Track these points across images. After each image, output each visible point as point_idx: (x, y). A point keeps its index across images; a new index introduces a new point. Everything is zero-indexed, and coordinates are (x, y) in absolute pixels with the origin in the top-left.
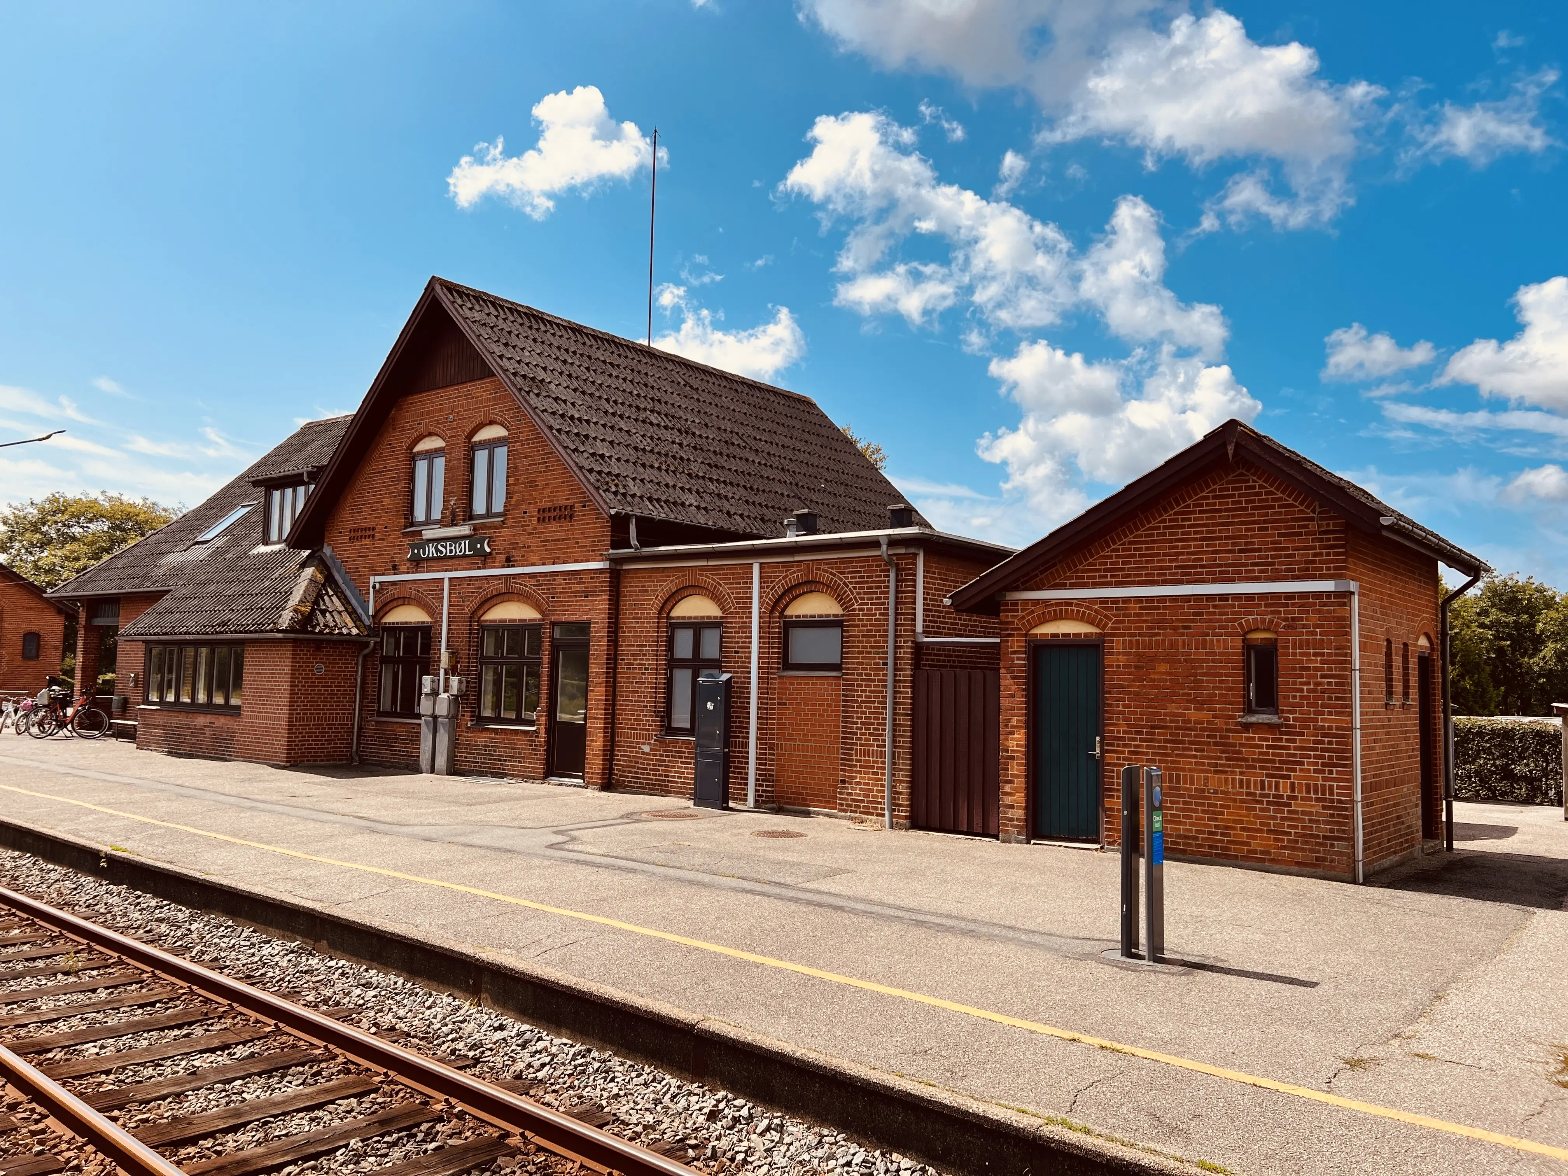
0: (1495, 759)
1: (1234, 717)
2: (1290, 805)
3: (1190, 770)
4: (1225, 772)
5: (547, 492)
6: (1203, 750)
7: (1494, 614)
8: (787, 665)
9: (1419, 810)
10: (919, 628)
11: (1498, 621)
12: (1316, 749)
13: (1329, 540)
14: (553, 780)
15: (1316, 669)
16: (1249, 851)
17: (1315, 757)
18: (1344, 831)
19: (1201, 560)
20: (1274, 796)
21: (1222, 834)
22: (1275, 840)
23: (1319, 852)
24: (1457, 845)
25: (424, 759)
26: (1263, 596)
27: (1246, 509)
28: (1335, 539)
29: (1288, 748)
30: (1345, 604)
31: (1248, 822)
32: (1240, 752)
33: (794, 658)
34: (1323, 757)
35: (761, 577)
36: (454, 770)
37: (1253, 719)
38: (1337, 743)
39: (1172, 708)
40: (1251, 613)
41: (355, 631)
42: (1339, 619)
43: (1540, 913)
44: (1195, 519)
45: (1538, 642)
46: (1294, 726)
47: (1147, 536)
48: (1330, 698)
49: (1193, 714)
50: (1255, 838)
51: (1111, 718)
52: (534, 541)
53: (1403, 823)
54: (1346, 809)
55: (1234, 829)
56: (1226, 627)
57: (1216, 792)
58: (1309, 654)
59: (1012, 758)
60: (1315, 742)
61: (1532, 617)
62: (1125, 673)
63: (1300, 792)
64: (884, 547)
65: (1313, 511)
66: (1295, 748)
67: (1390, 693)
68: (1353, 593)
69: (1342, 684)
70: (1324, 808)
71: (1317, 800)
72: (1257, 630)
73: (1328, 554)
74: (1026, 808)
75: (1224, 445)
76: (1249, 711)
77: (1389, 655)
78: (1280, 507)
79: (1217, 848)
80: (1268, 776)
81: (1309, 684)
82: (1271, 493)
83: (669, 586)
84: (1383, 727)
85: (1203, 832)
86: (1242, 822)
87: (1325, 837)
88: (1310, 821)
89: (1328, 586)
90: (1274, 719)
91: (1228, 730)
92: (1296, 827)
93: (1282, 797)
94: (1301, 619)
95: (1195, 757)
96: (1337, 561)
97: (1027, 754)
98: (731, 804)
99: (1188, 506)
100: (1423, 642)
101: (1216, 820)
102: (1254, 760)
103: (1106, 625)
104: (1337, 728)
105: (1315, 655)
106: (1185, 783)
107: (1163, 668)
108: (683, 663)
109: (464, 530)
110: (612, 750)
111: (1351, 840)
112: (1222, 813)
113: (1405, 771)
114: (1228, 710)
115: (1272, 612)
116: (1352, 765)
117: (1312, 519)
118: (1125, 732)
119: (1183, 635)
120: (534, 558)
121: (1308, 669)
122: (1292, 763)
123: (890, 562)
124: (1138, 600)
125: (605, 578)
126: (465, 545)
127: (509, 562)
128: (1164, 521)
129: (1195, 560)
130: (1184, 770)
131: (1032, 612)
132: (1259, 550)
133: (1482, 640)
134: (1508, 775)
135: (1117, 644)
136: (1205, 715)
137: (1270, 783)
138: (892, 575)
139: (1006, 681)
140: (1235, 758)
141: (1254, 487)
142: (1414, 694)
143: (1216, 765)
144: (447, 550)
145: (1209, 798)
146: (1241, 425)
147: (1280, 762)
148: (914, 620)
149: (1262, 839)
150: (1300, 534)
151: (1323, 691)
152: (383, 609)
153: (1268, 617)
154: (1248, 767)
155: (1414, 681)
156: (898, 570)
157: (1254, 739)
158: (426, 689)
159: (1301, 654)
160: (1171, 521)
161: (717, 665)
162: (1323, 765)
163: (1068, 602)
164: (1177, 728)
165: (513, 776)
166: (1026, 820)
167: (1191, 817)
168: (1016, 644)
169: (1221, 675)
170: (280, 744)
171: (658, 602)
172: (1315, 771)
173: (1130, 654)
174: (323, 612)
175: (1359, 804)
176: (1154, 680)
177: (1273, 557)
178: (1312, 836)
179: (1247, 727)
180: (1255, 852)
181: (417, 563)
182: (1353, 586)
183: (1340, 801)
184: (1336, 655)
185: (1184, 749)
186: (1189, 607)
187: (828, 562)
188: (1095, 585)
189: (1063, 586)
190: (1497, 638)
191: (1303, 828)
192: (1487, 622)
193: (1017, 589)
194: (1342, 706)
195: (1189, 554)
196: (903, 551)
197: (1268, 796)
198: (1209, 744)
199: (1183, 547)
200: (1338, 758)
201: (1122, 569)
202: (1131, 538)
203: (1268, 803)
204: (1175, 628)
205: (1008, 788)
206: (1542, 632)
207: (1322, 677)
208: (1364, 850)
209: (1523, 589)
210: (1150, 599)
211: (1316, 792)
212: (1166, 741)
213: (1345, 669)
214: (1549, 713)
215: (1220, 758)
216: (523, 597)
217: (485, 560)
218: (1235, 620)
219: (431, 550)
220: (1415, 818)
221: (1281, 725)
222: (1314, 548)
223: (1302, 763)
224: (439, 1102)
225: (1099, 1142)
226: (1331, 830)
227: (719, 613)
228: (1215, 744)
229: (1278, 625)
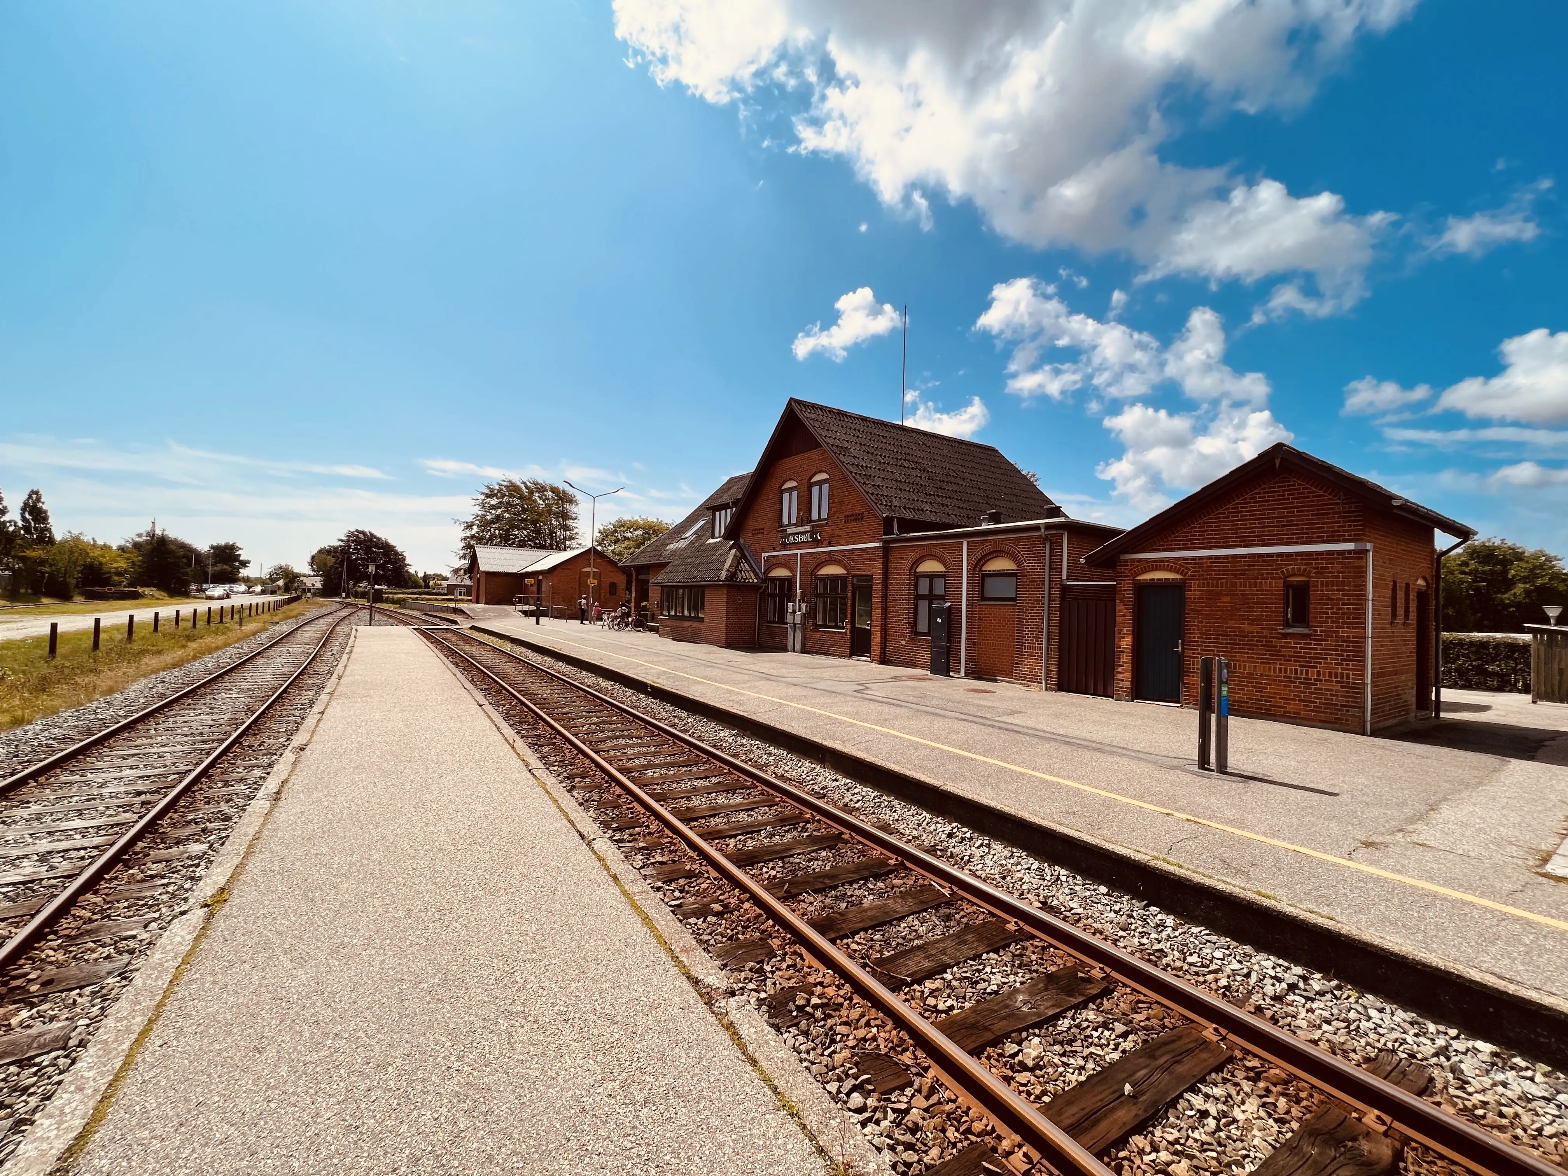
0: (1472, 661)
1: (1276, 629)
2: (1316, 685)
3: (1243, 661)
4: (1269, 663)
5: (850, 506)
6: (1253, 649)
7: (1473, 564)
8: (983, 598)
9: (1414, 691)
10: (1064, 577)
11: (1476, 570)
12: (1337, 650)
13: (1350, 517)
14: (854, 657)
15: (1338, 599)
16: (1285, 712)
17: (1336, 655)
18: (1357, 702)
19: (1255, 532)
20: (1305, 679)
21: (1266, 701)
22: (1304, 706)
23: (1337, 714)
24: (1443, 715)
25: (790, 647)
26: (1298, 554)
27: (1288, 499)
28: (1355, 516)
29: (1316, 649)
30: (1362, 558)
31: (1285, 694)
32: (1281, 651)
33: (988, 594)
34: (1343, 655)
35: (968, 549)
36: (804, 651)
37: (1290, 631)
38: (1353, 646)
39: (1231, 623)
40: (1291, 565)
41: (755, 581)
42: (1357, 567)
43: (1514, 761)
44: (1250, 507)
45: (1509, 584)
46: (1321, 636)
47: (1216, 518)
48: (1348, 618)
49: (1246, 627)
50: (1290, 704)
51: (1190, 629)
52: (843, 533)
53: (1401, 699)
54: (1359, 689)
55: (1275, 698)
56: (1272, 574)
57: (1262, 675)
58: (1333, 590)
59: (1123, 652)
60: (1336, 646)
61: (1505, 566)
62: (1199, 602)
63: (1324, 676)
64: (1043, 530)
65: (1339, 499)
66: (1321, 649)
67: (1394, 615)
68: (1368, 551)
69: (1359, 609)
70: (1342, 687)
71: (1337, 682)
72: (1294, 575)
73: (1349, 526)
74: (1132, 681)
75: (1273, 459)
76: (1287, 625)
77: (1394, 590)
78: (1313, 497)
79: (1262, 709)
80: (1300, 666)
81: (1333, 609)
82: (1307, 488)
83: (914, 555)
84: (1389, 637)
85: (1252, 699)
86: (1280, 694)
87: (1341, 705)
88: (1331, 695)
89: (1351, 546)
90: (1306, 631)
91: (1271, 638)
92: (1321, 699)
93: (1310, 679)
94: (1328, 568)
95: (1247, 653)
96: (1357, 530)
97: (1133, 650)
98: (951, 674)
99: (1246, 499)
100: (1421, 582)
101: (1261, 692)
102: (1289, 656)
103: (1187, 573)
104: (1353, 637)
105: (1337, 590)
106: (1240, 669)
107: (1227, 599)
108: (923, 597)
109: (808, 528)
110: (885, 643)
111: (1363, 708)
112: (1266, 688)
113: (1404, 666)
114: (1272, 625)
115: (1306, 564)
116: (1364, 661)
117: (1338, 504)
118: (1198, 638)
119: (1240, 578)
120: (842, 542)
121: (1333, 599)
122: (1318, 658)
123: (1046, 538)
124: (1209, 558)
125: (881, 551)
126: (808, 537)
127: (830, 544)
128: (1228, 509)
129: (1250, 532)
130: (1239, 661)
131: (1137, 566)
132: (1298, 525)
133: (1463, 582)
134: (1481, 671)
135: (1195, 584)
136: (1255, 628)
137: (1302, 671)
138: (1048, 546)
139: (1120, 607)
140: (1276, 654)
141: (1294, 485)
142: (1413, 616)
143: (1262, 658)
144: (800, 538)
145: (1257, 679)
146: (1285, 445)
147: (1309, 658)
148: (1061, 572)
149: (1295, 704)
150: (1329, 514)
151: (1343, 614)
152: (768, 570)
153: (1303, 567)
154: (1285, 660)
155: (1413, 607)
156: (1051, 544)
157: (1290, 643)
158: (790, 610)
159: (1327, 590)
160: (1233, 508)
161: (943, 598)
162: (1342, 660)
163: (1162, 560)
164: (1235, 636)
165: (833, 655)
166: (1132, 688)
167: (1244, 690)
168: (1127, 585)
169: (1266, 603)
170: (722, 636)
171: (909, 564)
172: (1336, 664)
173: (1203, 590)
174: (741, 571)
175: (1369, 686)
176: (1219, 606)
177: (1307, 529)
178: (1332, 704)
179: (1285, 636)
180: (1290, 713)
181: (785, 546)
182: (1369, 546)
183: (1354, 683)
184: (1354, 590)
185: (1240, 649)
186: (1245, 562)
187: (1009, 540)
188: (1180, 549)
189: (1158, 550)
190: (1474, 581)
191: (1325, 699)
192: (1467, 570)
193: (1128, 553)
194: (1358, 623)
195: (1245, 529)
196: (1054, 532)
197: (1300, 678)
198: (1257, 646)
199: (1241, 525)
200: (1353, 656)
201: (1199, 539)
202: (1204, 520)
203: (1300, 683)
204: (1235, 575)
205: (1120, 669)
206: (1514, 576)
207: (1343, 604)
208: (1372, 714)
209: (1499, 548)
210: (1217, 557)
211: (1336, 677)
212: (1226, 643)
213: (1361, 600)
214: (1523, 631)
215: (1265, 654)
216: (838, 563)
217: (817, 543)
218: (1278, 569)
219: (791, 539)
220: (1411, 696)
221: (1311, 635)
222: (1339, 522)
223: (1327, 659)
224: (807, 813)
225: (1188, 873)
226: (1347, 702)
227: (943, 569)
228: (1262, 646)
229: (1310, 572)
